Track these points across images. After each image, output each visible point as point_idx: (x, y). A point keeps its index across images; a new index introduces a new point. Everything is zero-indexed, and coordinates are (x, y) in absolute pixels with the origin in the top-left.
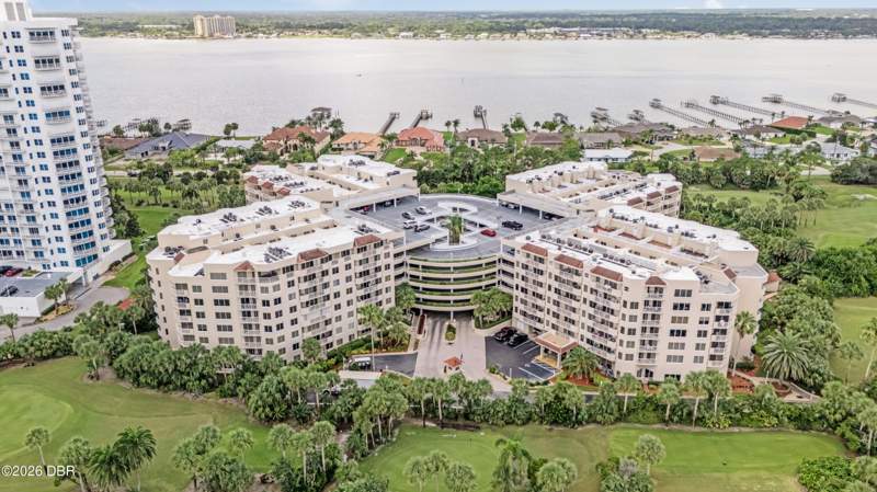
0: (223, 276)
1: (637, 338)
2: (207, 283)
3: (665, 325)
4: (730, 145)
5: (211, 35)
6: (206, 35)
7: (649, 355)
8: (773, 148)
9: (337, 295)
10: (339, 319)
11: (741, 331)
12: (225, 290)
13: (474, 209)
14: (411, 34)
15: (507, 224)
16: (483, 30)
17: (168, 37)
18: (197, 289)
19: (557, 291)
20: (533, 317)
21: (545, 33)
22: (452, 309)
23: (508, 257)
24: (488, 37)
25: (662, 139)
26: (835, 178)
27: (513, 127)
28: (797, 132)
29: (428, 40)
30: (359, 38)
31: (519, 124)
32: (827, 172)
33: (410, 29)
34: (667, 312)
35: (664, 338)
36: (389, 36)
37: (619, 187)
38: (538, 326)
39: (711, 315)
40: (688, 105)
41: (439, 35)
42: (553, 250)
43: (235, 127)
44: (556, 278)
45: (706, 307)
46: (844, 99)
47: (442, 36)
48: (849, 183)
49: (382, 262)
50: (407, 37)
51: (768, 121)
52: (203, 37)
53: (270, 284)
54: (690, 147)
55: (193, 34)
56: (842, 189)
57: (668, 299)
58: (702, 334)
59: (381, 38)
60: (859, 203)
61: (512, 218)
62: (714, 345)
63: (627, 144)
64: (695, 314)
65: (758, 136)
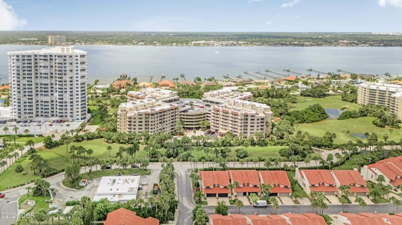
0: (142, 115)
1: (243, 128)
2: (137, 117)
3: (249, 124)
4: (270, 85)
5: (55, 43)
6: (53, 43)
7: (246, 132)
8: (283, 86)
9: (167, 121)
10: (167, 128)
11: (267, 126)
12: (142, 118)
13: (196, 102)
14: (143, 43)
15: (206, 105)
16: (174, 42)
17: (36, 44)
18: (135, 118)
19: (223, 119)
20: (216, 127)
21: (200, 43)
22: (194, 126)
23: (209, 112)
24: (176, 45)
25: (248, 84)
26: (301, 95)
27: (197, 80)
28: (292, 81)
29: (151, 46)
30: (122, 45)
31: (199, 79)
32: (299, 93)
33: (142, 41)
34: (249, 121)
35: (249, 128)
36: (134, 44)
37: (235, 95)
38: (218, 129)
39: (260, 121)
40: (257, 73)
41: (155, 44)
42: (221, 109)
43: (98, 81)
44: (223, 115)
45: (258, 120)
46: (311, 70)
47: (157, 44)
48: (305, 96)
49: (177, 113)
50: (142, 45)
51: (283, 77)
52: (51, 44)
53: (153, 117)
54: (257, 86)
55: (47, 43)
56: (303, 97)
57: (249, 118)
58: (258, 126)
59: (131, 45)
60: (307, 101)
61: (207, 103)
62: (261, 129)
63: (237, 85)
64: (256, 121)
65: (279, 82)
